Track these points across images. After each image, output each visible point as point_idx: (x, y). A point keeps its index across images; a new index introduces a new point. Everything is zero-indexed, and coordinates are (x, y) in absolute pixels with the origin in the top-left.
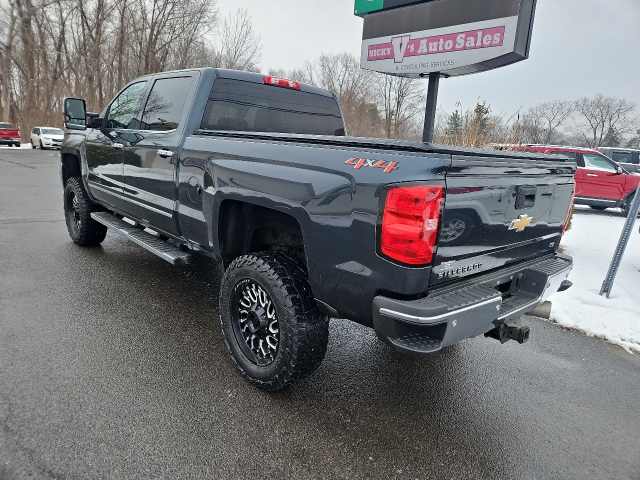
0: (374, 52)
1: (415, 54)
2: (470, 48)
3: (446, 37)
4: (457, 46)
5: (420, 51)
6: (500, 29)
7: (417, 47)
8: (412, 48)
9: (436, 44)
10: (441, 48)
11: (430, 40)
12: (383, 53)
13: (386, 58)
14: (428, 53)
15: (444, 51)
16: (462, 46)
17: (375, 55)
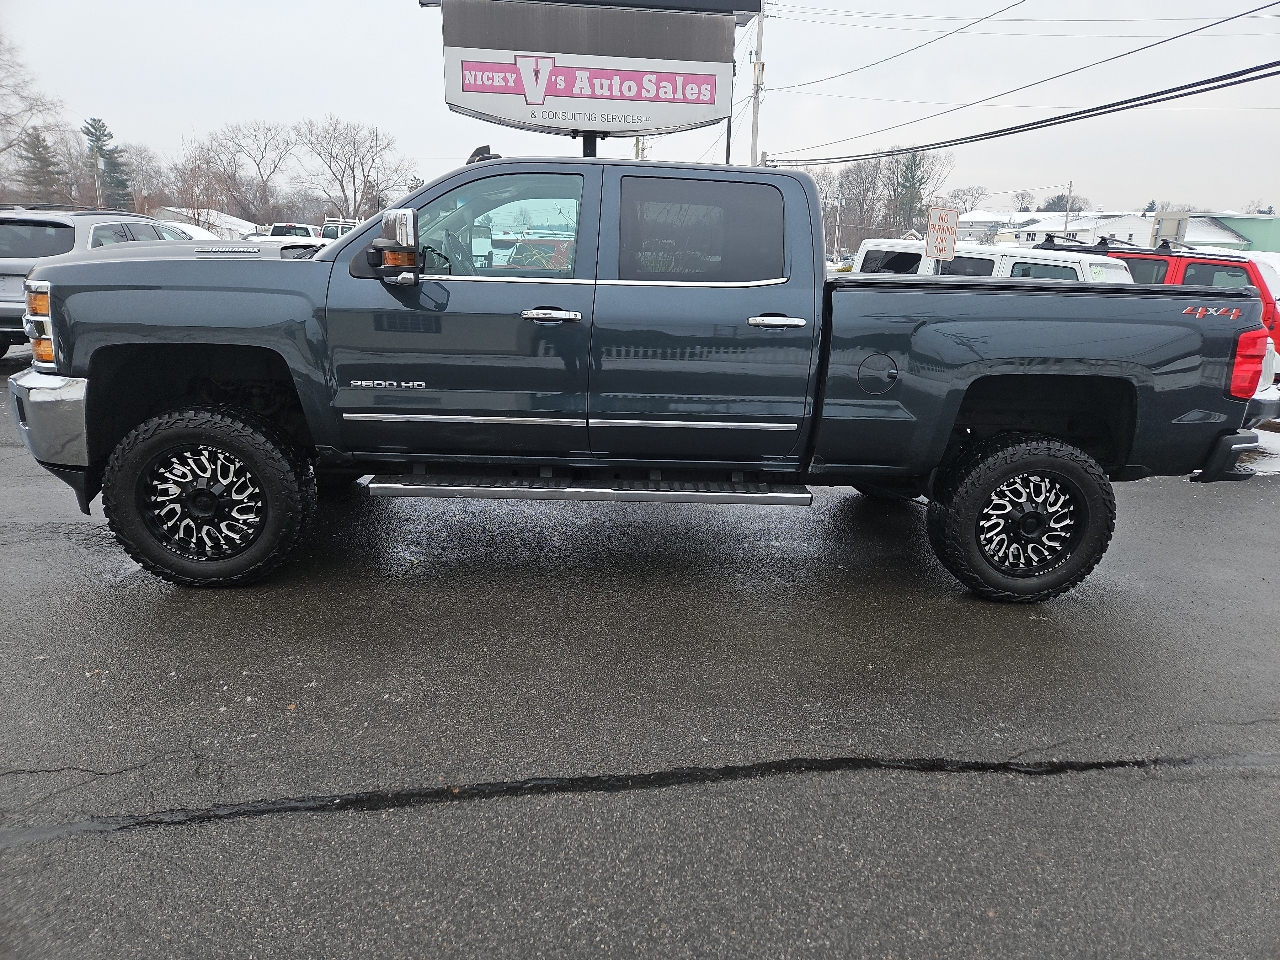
0: (475, 75)
1: (568, 93)
5: (576, 90)
6: (710, 79)
7: (571, 81)
8: (561, 83)
9: (606, 83)
10: (616, 92)
11: (597, 73)
12: (498, 80)
13: (504, 90)
14: (593, 96)
15: (623, 98)
16: (652, 94)
17: (479, 82)
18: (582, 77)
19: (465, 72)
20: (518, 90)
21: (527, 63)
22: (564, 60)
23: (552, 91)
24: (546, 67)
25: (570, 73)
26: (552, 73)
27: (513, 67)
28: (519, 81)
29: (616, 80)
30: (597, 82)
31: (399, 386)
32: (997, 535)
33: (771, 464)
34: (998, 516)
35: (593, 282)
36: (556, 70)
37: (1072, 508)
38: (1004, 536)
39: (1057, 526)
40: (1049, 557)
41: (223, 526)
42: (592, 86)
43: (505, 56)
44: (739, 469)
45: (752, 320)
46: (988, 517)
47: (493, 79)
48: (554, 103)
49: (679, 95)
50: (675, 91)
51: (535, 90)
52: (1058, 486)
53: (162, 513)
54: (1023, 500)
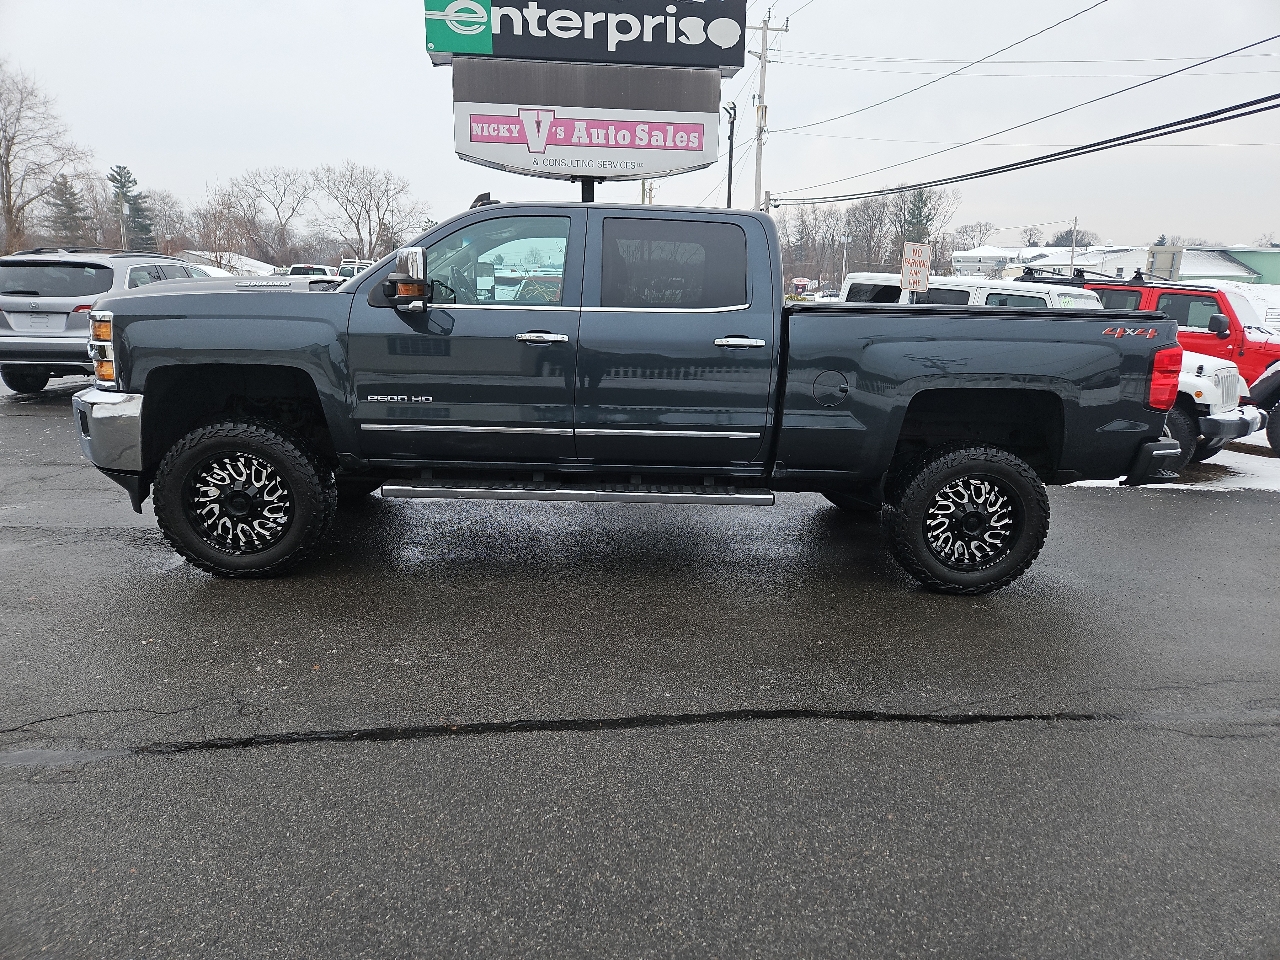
0: (483, 128)
1: (567, 142)
2: (657, 147)
3: (620, 125)
4: (638, 142)
5: (575, 140)
6: (699, 128)
7: (570, 132)
8: (561, 133)
9: (602, 132)
10: (612, 142)
11: (592, 124)
12: (504, 132)
13: (510, 141)
14: (591, 145)
15: (617, 146)
16: (644, 142)
17: (486, 133)
18: (581, 126)
19: (473, 124)
20: (522, 139)
21: (529, 115)
22: (563, 112)
23: (552, 140)
24: (547, 119)
25: (569, 124)
26: (553, 125)
27: (516, 120)
28: (522, 131)
29: (612, 129)
30: (594, 131)
31: (410, 399)
32: (943, 532)
33: (739, 469)
34: (943, 516)
35: (578, 309)
36: (556, 122)
37: (1010, 509)
38: (949, 534)
39: (998, 525)
40: (991, 553)
41: (256, 524)
42: (590, 136)
43: (510, 109)
44: (710, 474)
45: (718, 342)
46: (934, 517)
47: (498, 129)
48: (553, 152)
49: (670, 143)
50: (665, 141)
51: (537, 140)
52: (996, 489)
53: (204, 513)
54: (966, 501)
